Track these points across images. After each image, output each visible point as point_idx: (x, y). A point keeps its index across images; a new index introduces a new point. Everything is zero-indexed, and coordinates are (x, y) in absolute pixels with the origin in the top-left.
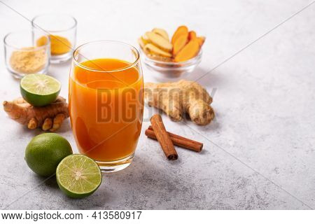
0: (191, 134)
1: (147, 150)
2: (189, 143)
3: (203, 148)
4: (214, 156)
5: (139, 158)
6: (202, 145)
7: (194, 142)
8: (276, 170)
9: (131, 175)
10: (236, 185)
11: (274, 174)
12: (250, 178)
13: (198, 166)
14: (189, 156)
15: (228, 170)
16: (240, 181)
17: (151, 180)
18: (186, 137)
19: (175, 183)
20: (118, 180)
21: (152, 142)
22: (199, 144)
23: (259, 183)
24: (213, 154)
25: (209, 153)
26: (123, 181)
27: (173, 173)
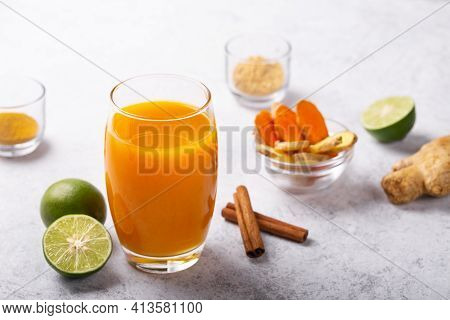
0: (291, 215)
1: (223, 239)
2: (286, 229)
3: (309, 237)
4: (324, 249)
5: (211, 252)
6: (307, 233)
7: (294, 228)
8: (418, 262)
9: (198, 277)
10: (358, 287)
11: (416, 268)
12: (380, 275)
13: (301, 263)
14: (287, 248)
15: (345, 270)
16: (364, 280)
17: (229, 285)
18: (283, 220)
19: (265, 290)
20: (178, 284)
21: (231, 227)
22: (302, 230)
23: (392, 283)
24: (323, 245)
25: (318, 244)
26: (187, 286)
27: (262, 274)
